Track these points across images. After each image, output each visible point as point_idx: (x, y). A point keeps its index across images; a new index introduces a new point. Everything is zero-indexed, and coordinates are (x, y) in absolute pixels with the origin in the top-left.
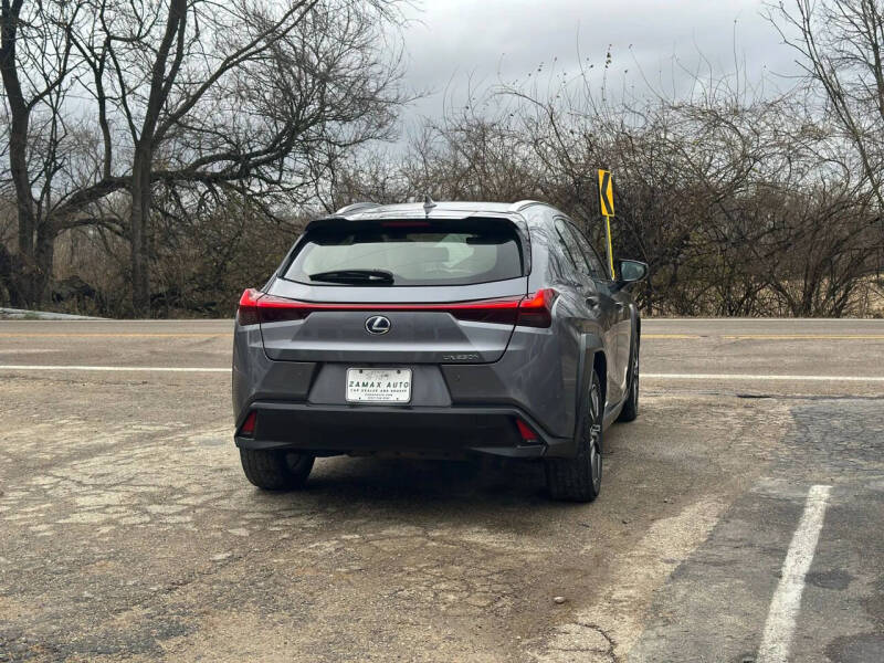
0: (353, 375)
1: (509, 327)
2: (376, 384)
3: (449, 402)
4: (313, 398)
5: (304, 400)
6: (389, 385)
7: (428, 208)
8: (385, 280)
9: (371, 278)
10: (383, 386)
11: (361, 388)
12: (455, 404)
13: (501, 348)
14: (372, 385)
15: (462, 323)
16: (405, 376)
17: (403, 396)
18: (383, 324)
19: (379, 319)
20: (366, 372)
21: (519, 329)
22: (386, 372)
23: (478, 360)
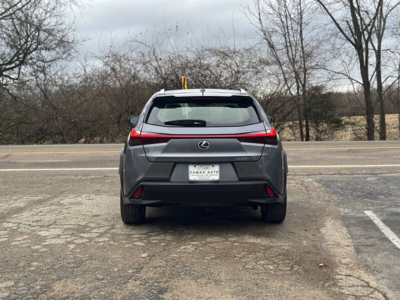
0: (191, 168)
1: (262, 145)
2: (202, 172)
3: (237, 180)
4: (172, 179)
5: (168, 180)
6: (209, 172)
7: (203, 92)
8: (202, 124)
9: (196, 123)
10: (206, 173)
11: (195, 174)
12: (240, 180)
13: (259, 154)
14: (201, 172)
15: (243, 143)
16: (217, 168)
17: (216, 177)
18: (206, 144)
19: (205, 142)
20: (197, 166)
21: (266, 146)
22: (207, 166)
23: (250, 160)
